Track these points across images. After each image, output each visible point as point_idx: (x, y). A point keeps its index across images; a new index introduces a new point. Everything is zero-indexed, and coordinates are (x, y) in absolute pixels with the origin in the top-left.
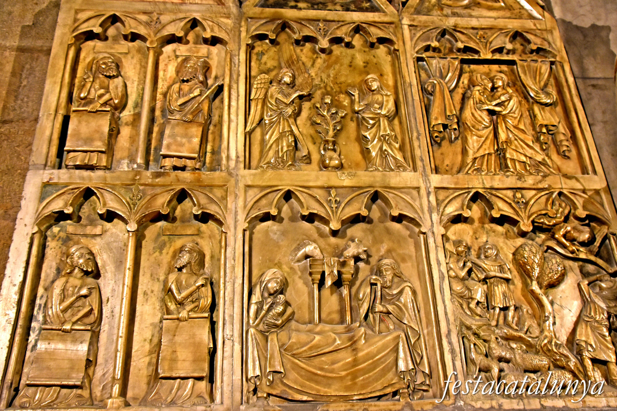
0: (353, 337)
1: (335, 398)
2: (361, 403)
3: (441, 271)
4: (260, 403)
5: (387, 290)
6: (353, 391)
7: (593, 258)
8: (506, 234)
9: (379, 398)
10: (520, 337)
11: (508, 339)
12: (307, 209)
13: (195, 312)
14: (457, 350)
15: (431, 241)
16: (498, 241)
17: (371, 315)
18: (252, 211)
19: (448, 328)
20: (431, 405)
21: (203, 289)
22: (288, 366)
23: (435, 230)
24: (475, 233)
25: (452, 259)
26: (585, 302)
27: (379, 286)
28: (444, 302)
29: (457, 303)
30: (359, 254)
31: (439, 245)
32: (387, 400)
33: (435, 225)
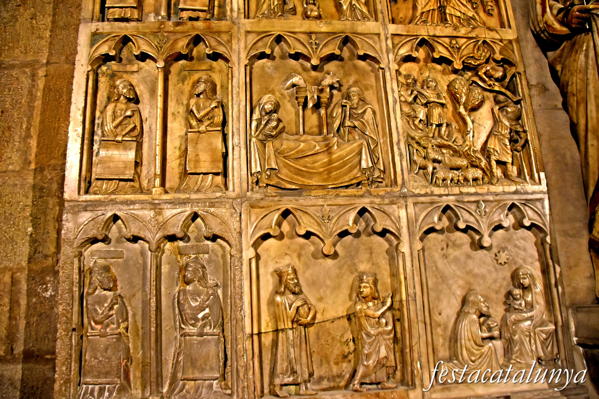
0: (329, 144)
1: (315, 187)
2: (334, 190)
3: (394, 96)
4: (261, 190)
5: (354, 110)
6: (328, 182)
7: (503, 90)
8: (443, 71)
9: (347, 187)
10: (449, 145)
11: (440, 146)
12: (294, 49)
13: (211, 127)
14: (404, 153)
15: (387, 74)
16: (437, 76)
17: (342, 129)
18: (251, 51)
19: (398, 138)
20: (384, 192)
21: (216, 109)
22: (281, 165)
23: (391, 66)
24: (420, 70)
25: (402, 89)
26: (496, 121)
27: (348, 107)
28: (396, 119)
29: (405, 121)
30: (333, 83)
31: (393, 77)
32: (353, 188)
33: (391, 62)
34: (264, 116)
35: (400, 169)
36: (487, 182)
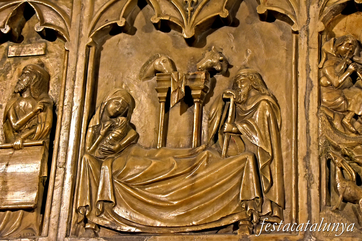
0: (195, 161)
1: (165, 230)
3: (309, 78)
4: (88, 234)
5: (241, 106)
9: (218, 230)
12: (159, 16)
13: (31, 140)
14: (316, 175)
15: (303, 41)
17: (220, 137)
18: (98, 24)
19: (308, 149)
21: (42, 114)
22: (120, 195)
23: (311, 27)
25: (327, 64)
27: (232, 100)
28: (307, 117)
29: (324, 118)
30: (213, 64)
31: (311, 45)
33: (312, 20)
34: (105, 121)
35: (305, 201)
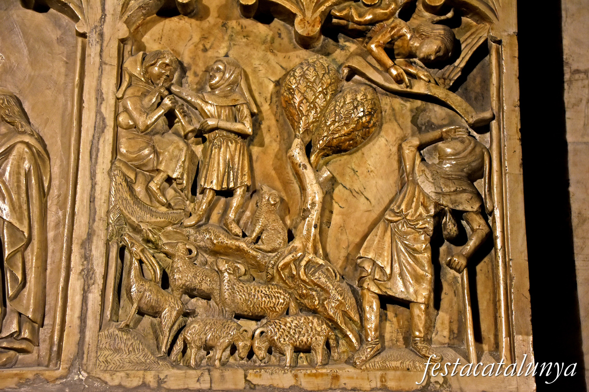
3: (101, 113)
8: (273, 41)
10: (239, 249)
11: (217, 252)
14: (99, 270)
15: (93, 51)
16: (249, 56)
19: (90, 227)
20: (16, 379)
23: (107, 30)
24: (204, 38)
25: (130, 92)
28: (93, 176)
29: (119, 179)
31: (106, 59)
33: (109, 18)
35: (77, 313)
36: (345, 357)
